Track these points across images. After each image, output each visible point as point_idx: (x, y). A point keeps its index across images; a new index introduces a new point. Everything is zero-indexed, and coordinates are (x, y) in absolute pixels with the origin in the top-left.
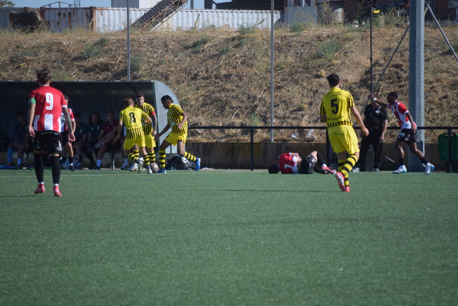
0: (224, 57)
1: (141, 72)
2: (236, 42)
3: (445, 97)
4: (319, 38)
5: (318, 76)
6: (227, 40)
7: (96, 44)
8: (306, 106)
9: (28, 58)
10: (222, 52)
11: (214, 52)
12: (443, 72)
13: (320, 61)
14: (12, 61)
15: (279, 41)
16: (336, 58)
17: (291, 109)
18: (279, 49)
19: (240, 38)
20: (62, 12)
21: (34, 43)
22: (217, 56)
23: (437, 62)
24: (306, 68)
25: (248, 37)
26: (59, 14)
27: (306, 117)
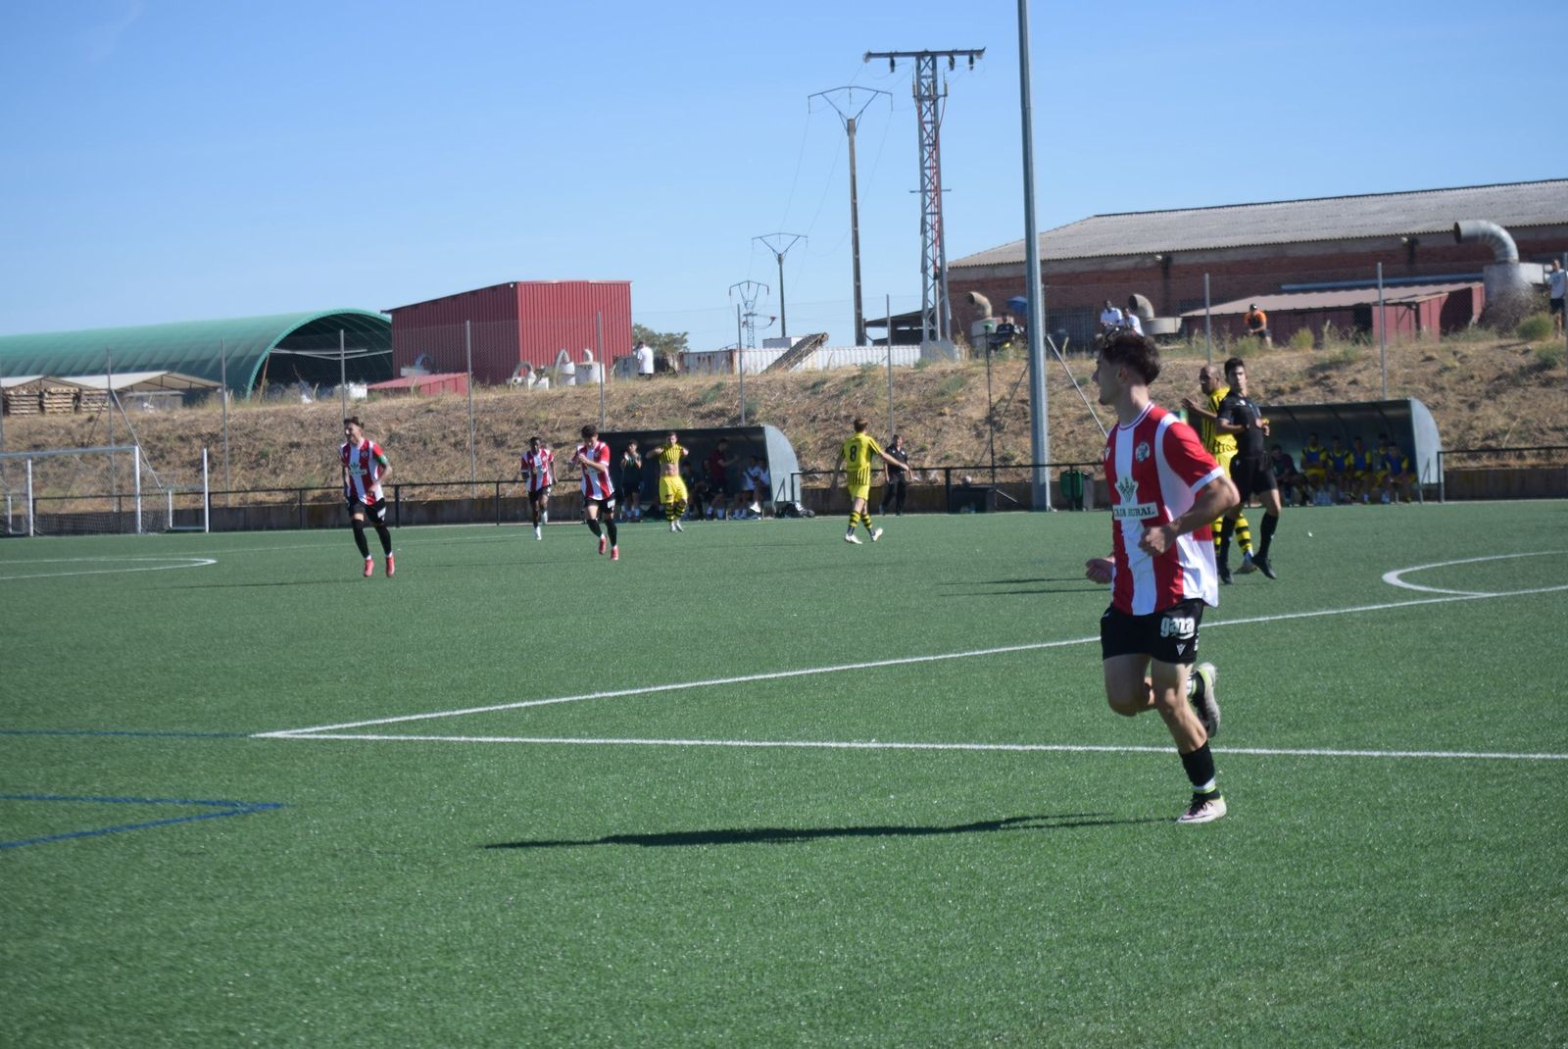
0: (844, 397)
1: (758, 416)
2: (857, 381)
3: (1072, 432)
4: (943, 374)
5: (942, 414)
6: (848, 380)
7: (713, 389)
8: (929, 447)
9: (644, 406)
10: (842, 393)
11: (833, 392)
12: (1069, 406)
13: (943, 399)
14: (628, 410)
15: (901, 379)
16: (961, 395)
17: (913, 450)
18: (901, 387)
19: (860, 377)
20: (702, 356)
21: (650, 390)
22: (838, 396)
23: (1064, 395)
24: (929, 406)
25: (869, 376)
26: (699, 358)
27: (929, 458)
